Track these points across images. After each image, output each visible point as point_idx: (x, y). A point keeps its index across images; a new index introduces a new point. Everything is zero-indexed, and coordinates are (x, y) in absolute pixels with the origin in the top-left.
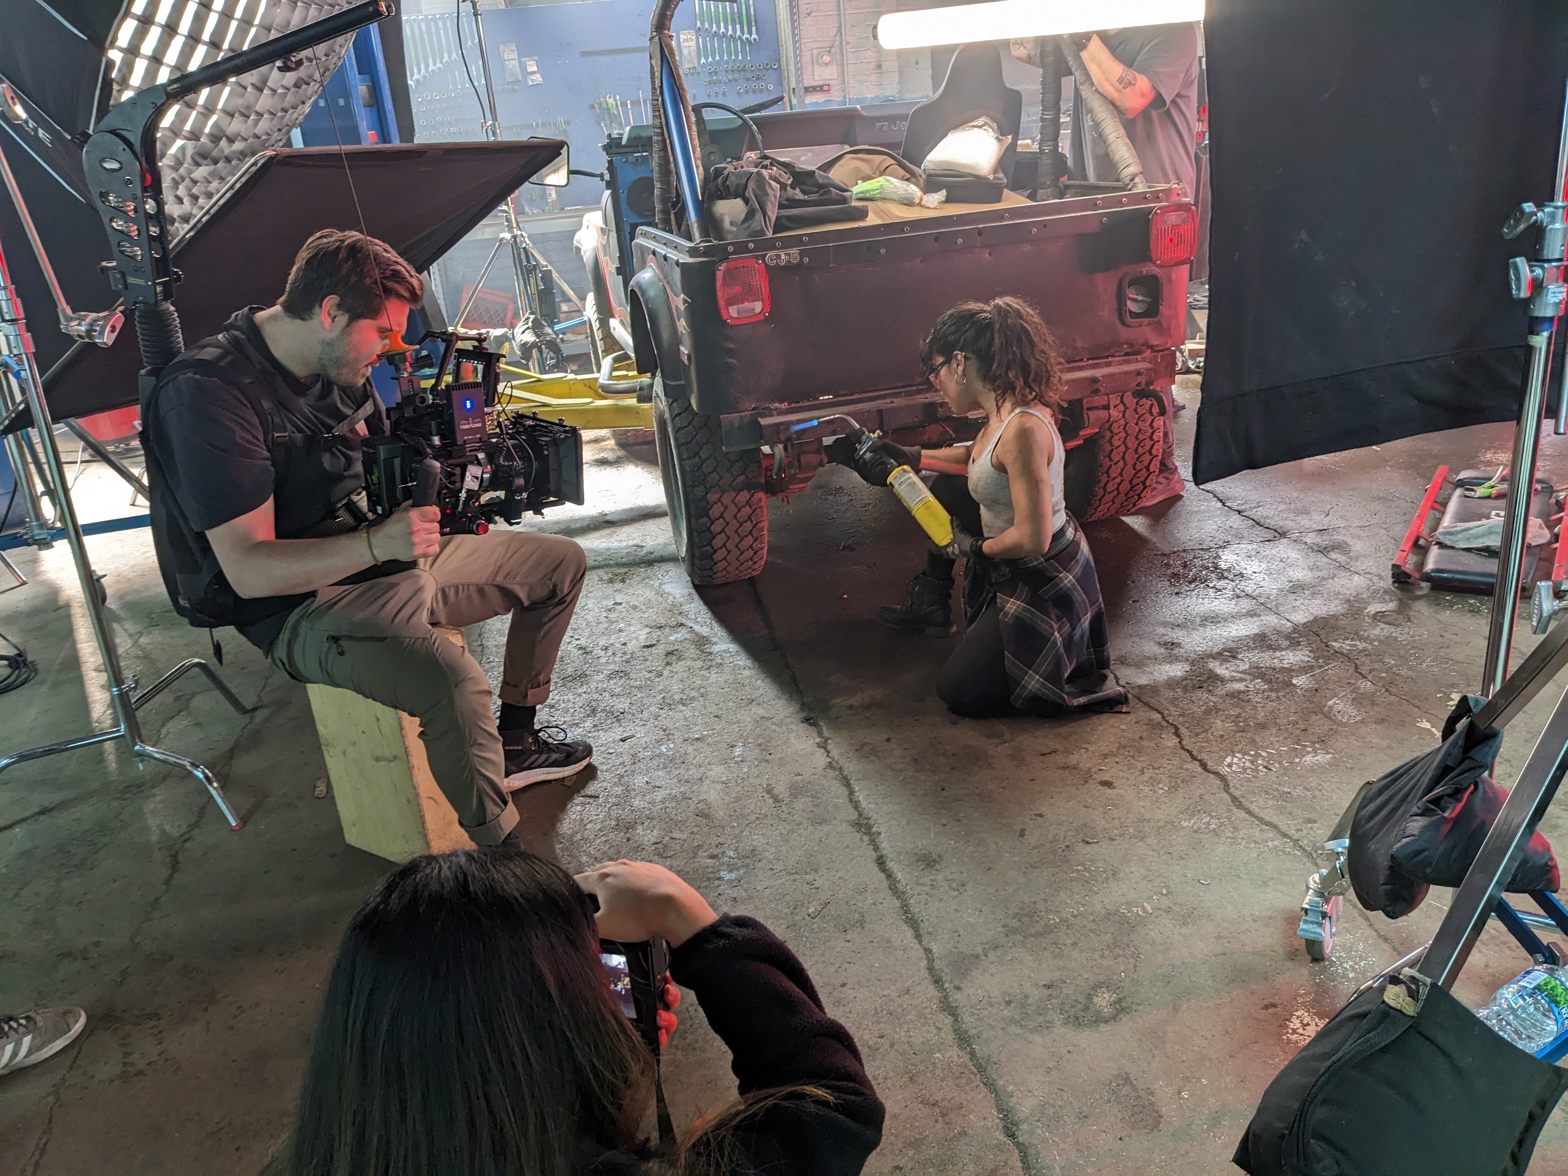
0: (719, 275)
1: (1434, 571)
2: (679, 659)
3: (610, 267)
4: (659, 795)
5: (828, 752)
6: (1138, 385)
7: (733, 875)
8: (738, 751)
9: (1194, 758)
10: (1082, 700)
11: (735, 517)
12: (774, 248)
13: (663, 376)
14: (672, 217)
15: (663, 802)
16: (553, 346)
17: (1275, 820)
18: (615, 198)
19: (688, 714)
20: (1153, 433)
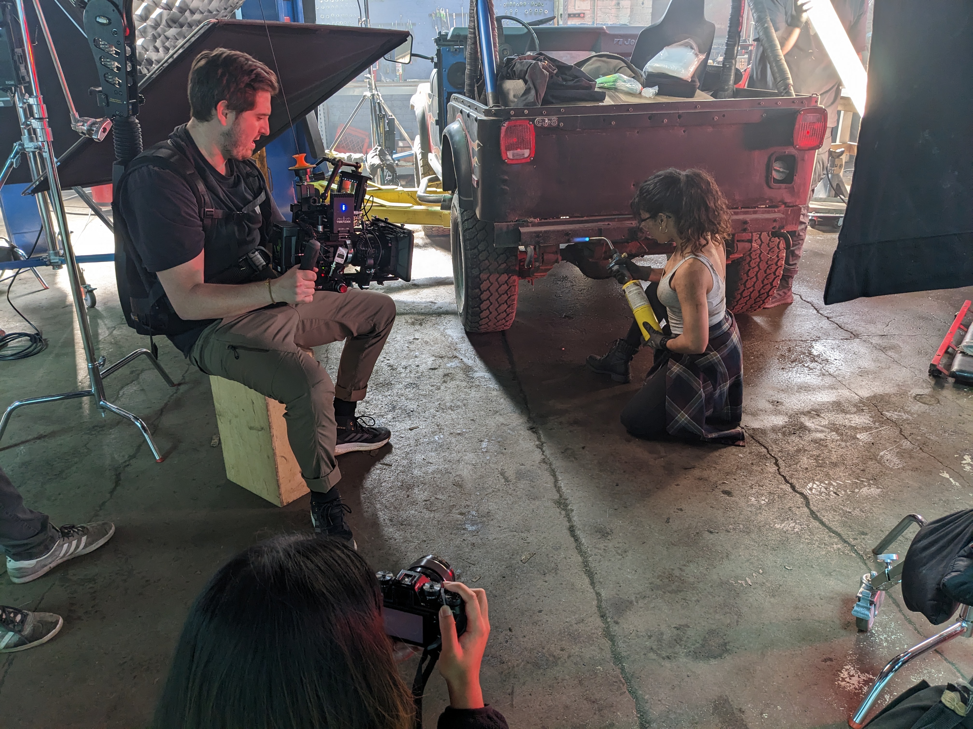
0: (503, 129)
1: (958, 371)
2: (452, 379)
3: (431, 120)
4: (431, 469)
5: (543, 452)
6: (773, 228)
7: (474, 528)
8: (484, 445)
9: (787, 482)
10: (714, 435)
11: (497, 290)
12: (541, 114)
13: (459, 194)
14: (476, 88)
15: (432, 473)
16: (391, 168)
17: (839, 530)
18: (439, 74)
19: (454, 416)
20: (778, 260)
